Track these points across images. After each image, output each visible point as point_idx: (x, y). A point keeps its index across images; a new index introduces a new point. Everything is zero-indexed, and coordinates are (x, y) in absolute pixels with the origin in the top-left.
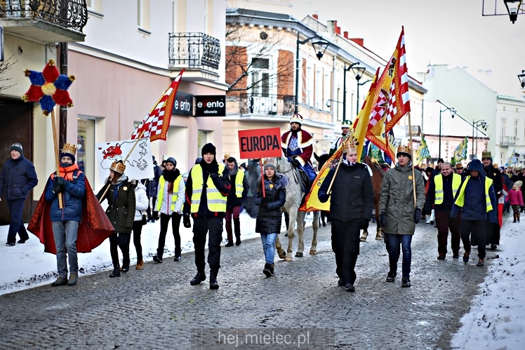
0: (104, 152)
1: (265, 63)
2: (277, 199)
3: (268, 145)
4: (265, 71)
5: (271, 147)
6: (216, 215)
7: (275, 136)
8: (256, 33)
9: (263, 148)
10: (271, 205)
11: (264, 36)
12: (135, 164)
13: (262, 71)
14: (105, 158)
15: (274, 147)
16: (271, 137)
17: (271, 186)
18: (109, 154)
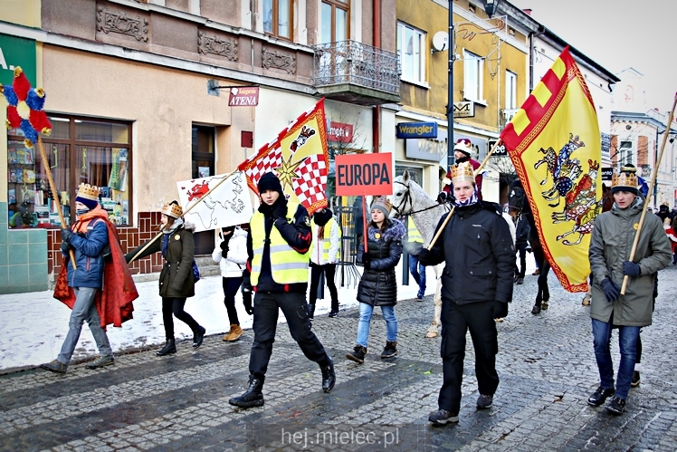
0: (189, 193)
1: (629, 144)
2: (387, 255)
3: (374, 177)
4: (630, 149)
5: (378, 180)
6: (286, 289)
7: (384, 165)
8: (623, 126)
9: (367, 181)
10: (376, 263)
11: (629, 128)
12: (229, 206)
13: (627, 149)
14: (190, 199)
15: (382, 180)
16: (378, 165)
17: (378, 236)
18: (194, 195)
